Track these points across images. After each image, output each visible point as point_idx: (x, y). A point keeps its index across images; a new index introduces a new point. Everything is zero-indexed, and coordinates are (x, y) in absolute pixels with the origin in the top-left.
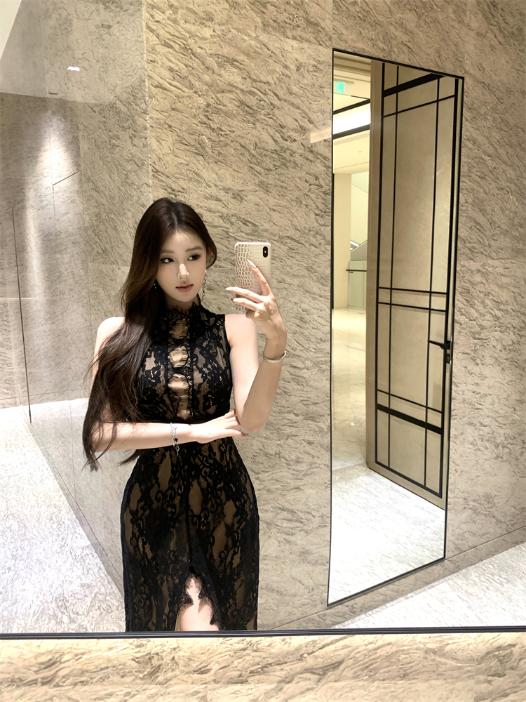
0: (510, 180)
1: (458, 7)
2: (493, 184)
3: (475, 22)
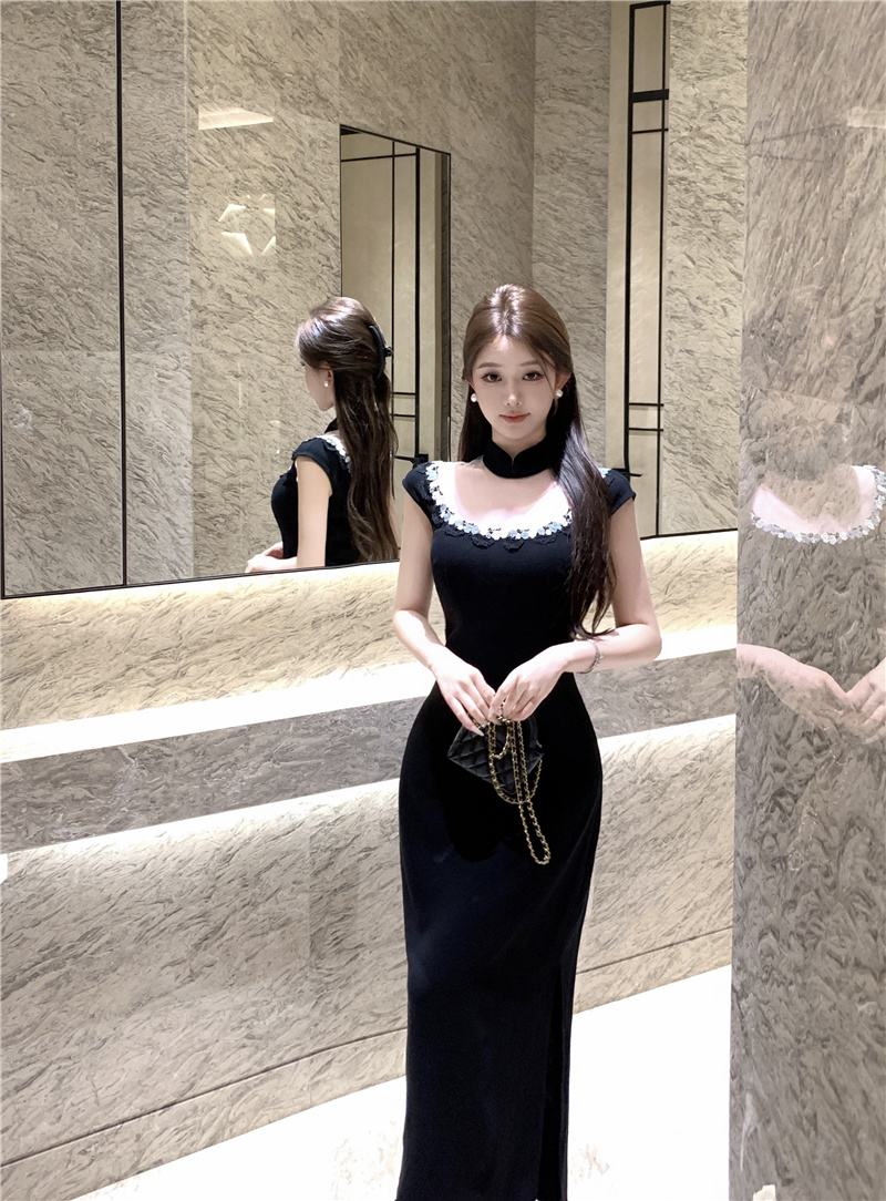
0: (493, 264)
1: (443, 81)
2: (479, 268)
3: (457, 95)
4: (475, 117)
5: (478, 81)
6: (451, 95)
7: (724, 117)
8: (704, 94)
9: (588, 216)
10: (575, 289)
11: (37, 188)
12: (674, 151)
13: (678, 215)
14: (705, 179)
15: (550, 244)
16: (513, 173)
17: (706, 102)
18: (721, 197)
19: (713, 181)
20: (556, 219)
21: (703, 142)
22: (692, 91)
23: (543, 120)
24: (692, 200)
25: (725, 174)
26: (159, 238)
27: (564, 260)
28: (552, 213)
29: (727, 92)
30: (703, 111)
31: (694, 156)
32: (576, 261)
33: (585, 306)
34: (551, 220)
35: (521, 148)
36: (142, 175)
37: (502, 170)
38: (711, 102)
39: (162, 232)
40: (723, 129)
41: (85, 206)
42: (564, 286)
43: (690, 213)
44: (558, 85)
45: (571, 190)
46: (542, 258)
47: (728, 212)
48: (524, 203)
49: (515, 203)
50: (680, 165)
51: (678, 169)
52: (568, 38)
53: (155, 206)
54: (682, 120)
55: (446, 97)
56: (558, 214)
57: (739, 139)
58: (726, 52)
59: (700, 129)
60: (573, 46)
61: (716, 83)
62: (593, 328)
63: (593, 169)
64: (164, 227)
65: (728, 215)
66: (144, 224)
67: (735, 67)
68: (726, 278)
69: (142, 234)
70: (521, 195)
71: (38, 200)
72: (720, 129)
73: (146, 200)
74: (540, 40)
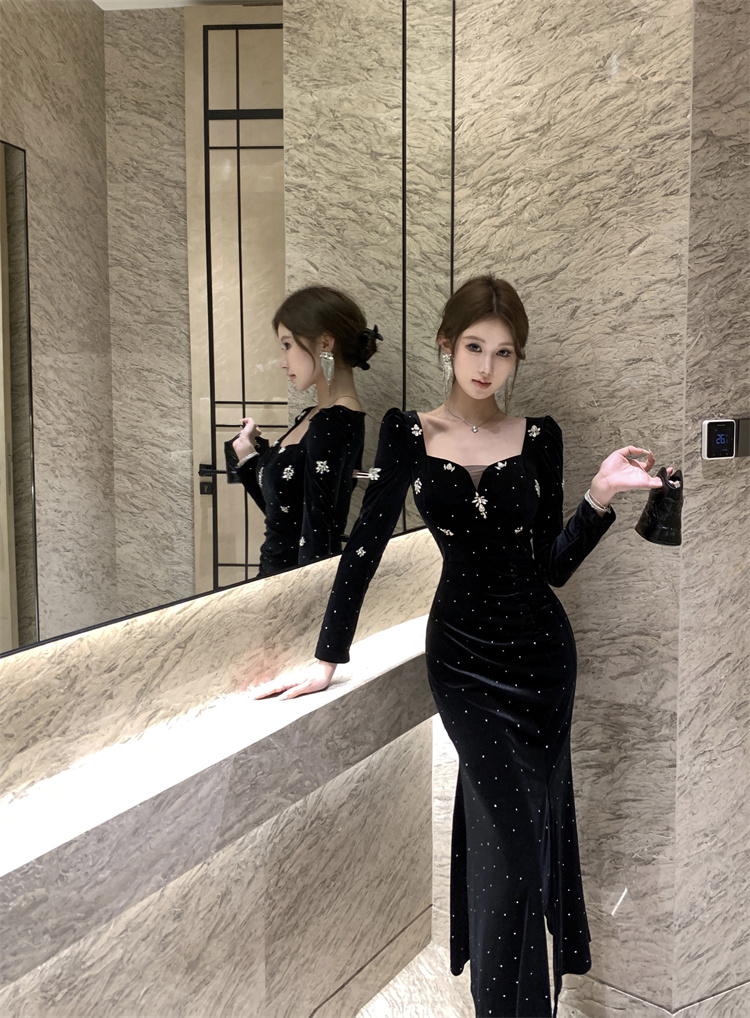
0: (71, 266)
2: (58, 269)
4: (49, 117)
5: (51, 79)
6: (24, 89)
7: (347, 126)
8: (323, 102)
9: (165, 224)
10: (154, 293)
12: (291, 158)
13: (298, 222)
14: (326, 187)
15: (126, 249)
16: (87, 177)
17: (325, 111)
18: (345, 206)
19: (336, 190)
20: (132, 226)
21: (324, 151)
22: (309, 98)
23: (115, 130)
24: (314, 208)
25: (349, 183)
27: (141, 265)
28: (128, 220)
29: (350, 101)
30: (322, 119)
31: (314, 164)
32: (154, 267)
33: (165, 309)
34: (127, 227)
35: (94, 154)
37: (77, 173)
38: (331, 111)
40: (346, 139)
42: (144, 290)
43: (312, 221)
44: (129, 97)
45: (148, 200)
46: (119, 263)
47: (353, 221)
48: (100, 209)
49: (91, 207)
50: (298, 172)
51: (296, 176)
52: (138, 51)
54: (299, 127)
55: (19, 90)
56: (134, 222)
57: (364, 149)
58: (347, 62)
59: (319, 137)
60: (144, 60)
61: (337, 92)
62: (175, 330)
63: (168, 180)
65: (354, 224)
67: (358, 77)
68: (353, 285)
70: (97, 200)
72: (343, 139)
74: (109, 50)
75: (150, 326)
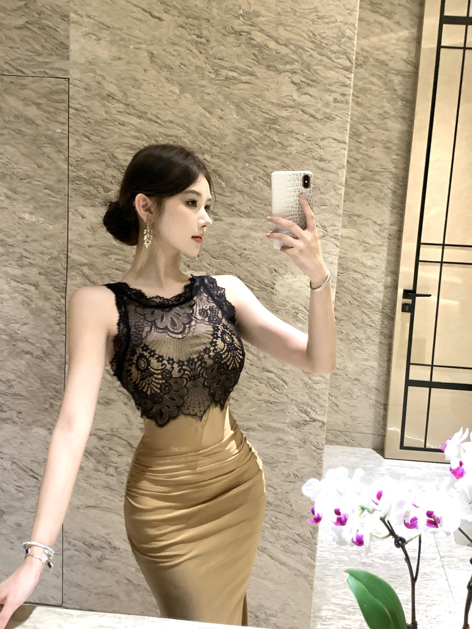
11: (151, 48)
26: (312, 116)
36: (295, 52)
39: (317, 111)
41: (217, 75)
53: (308, 85)
64: (319, 105)
66: (294, 100)
69: (290, 110)
71: (152, 62)
73: (297, 78)
75: (363, 182)
